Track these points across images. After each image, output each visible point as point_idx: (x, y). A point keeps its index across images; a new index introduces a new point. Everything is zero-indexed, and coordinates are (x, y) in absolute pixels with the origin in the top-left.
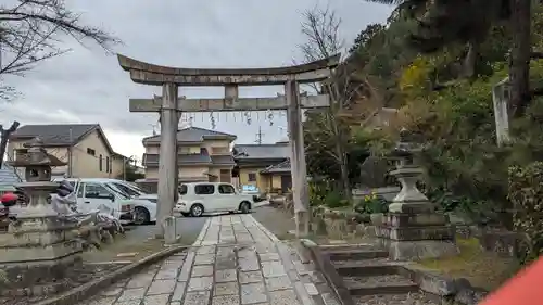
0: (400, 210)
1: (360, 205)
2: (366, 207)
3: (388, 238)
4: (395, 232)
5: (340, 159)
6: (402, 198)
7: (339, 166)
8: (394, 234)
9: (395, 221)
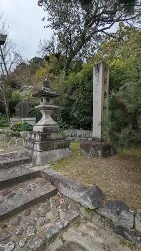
0: (41, 131)
1: (14, 126)
2: (18, 128)
3: (33, 149)
4: (38, 146)
5: (5, 103)
6: (43, 123)
7: (4, 107)
8: (37, 147)
9: (38, 138)
